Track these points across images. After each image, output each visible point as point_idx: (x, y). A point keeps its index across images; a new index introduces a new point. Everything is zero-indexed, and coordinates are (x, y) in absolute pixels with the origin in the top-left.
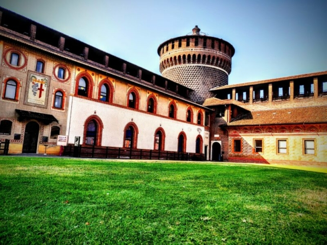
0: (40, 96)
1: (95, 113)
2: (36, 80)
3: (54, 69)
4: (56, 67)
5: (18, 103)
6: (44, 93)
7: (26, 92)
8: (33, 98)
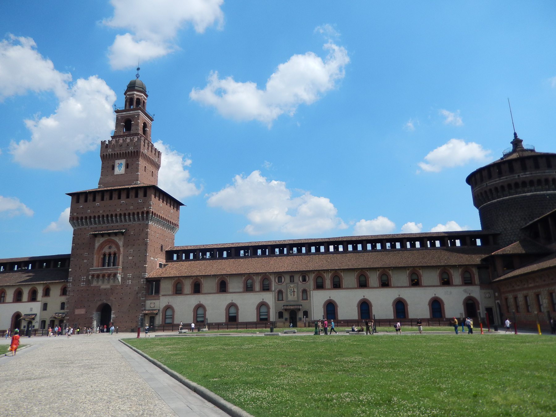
0: (294, 296)
1: (330, 298)
2: (290, 287)
3: (299, 278)
4: (300, 276)
5: (284, 301)
6: (296, 293)
7: (287, 295)
8: (291, 297)
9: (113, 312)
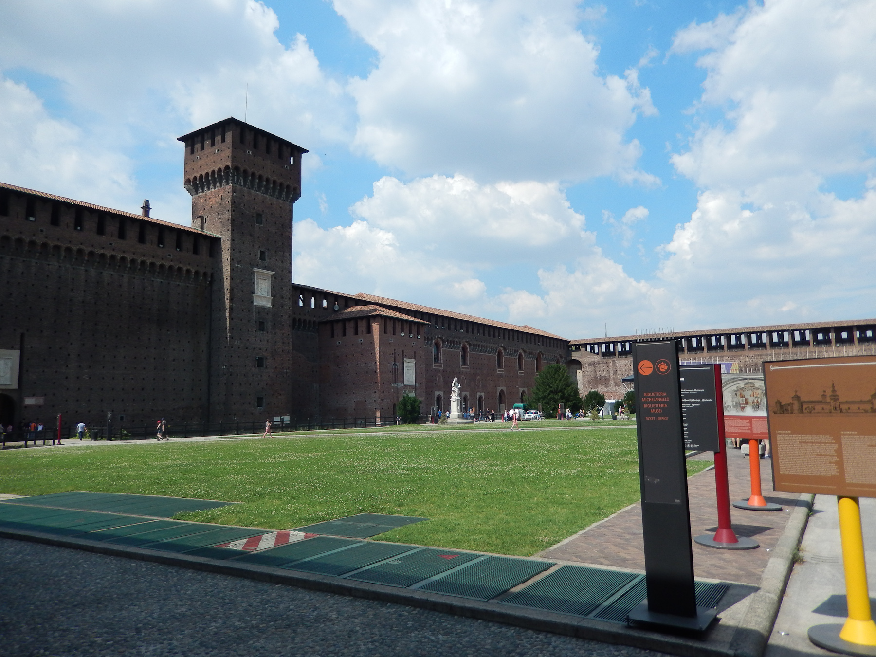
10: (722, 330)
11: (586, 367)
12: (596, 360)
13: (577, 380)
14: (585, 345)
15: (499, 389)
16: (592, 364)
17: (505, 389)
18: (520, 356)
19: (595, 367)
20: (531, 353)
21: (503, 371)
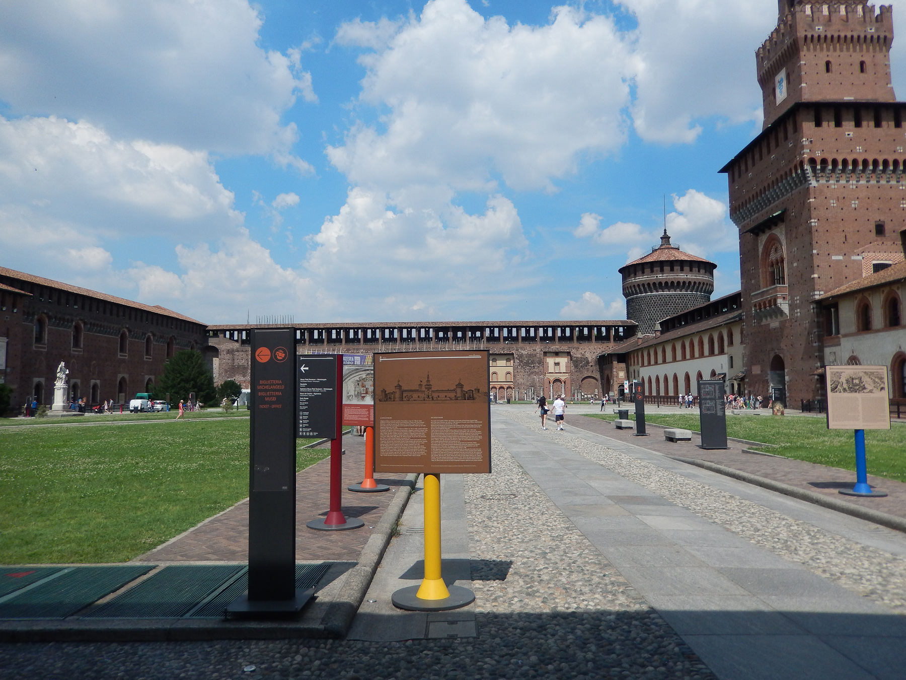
9: (786, 370)
10: (360, 324)
11: (223, 355)
12: (235, 348)
13: (212, 369)
14: (224, 331)
15: (120, 376)
16: (229, 352)
17: (126, 376)
18: (148, 340)
19: (233, 355)
20: (161, 337)
21: (126, 356)
